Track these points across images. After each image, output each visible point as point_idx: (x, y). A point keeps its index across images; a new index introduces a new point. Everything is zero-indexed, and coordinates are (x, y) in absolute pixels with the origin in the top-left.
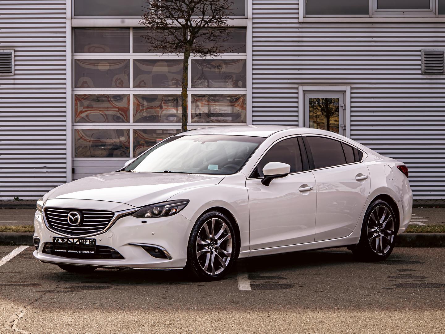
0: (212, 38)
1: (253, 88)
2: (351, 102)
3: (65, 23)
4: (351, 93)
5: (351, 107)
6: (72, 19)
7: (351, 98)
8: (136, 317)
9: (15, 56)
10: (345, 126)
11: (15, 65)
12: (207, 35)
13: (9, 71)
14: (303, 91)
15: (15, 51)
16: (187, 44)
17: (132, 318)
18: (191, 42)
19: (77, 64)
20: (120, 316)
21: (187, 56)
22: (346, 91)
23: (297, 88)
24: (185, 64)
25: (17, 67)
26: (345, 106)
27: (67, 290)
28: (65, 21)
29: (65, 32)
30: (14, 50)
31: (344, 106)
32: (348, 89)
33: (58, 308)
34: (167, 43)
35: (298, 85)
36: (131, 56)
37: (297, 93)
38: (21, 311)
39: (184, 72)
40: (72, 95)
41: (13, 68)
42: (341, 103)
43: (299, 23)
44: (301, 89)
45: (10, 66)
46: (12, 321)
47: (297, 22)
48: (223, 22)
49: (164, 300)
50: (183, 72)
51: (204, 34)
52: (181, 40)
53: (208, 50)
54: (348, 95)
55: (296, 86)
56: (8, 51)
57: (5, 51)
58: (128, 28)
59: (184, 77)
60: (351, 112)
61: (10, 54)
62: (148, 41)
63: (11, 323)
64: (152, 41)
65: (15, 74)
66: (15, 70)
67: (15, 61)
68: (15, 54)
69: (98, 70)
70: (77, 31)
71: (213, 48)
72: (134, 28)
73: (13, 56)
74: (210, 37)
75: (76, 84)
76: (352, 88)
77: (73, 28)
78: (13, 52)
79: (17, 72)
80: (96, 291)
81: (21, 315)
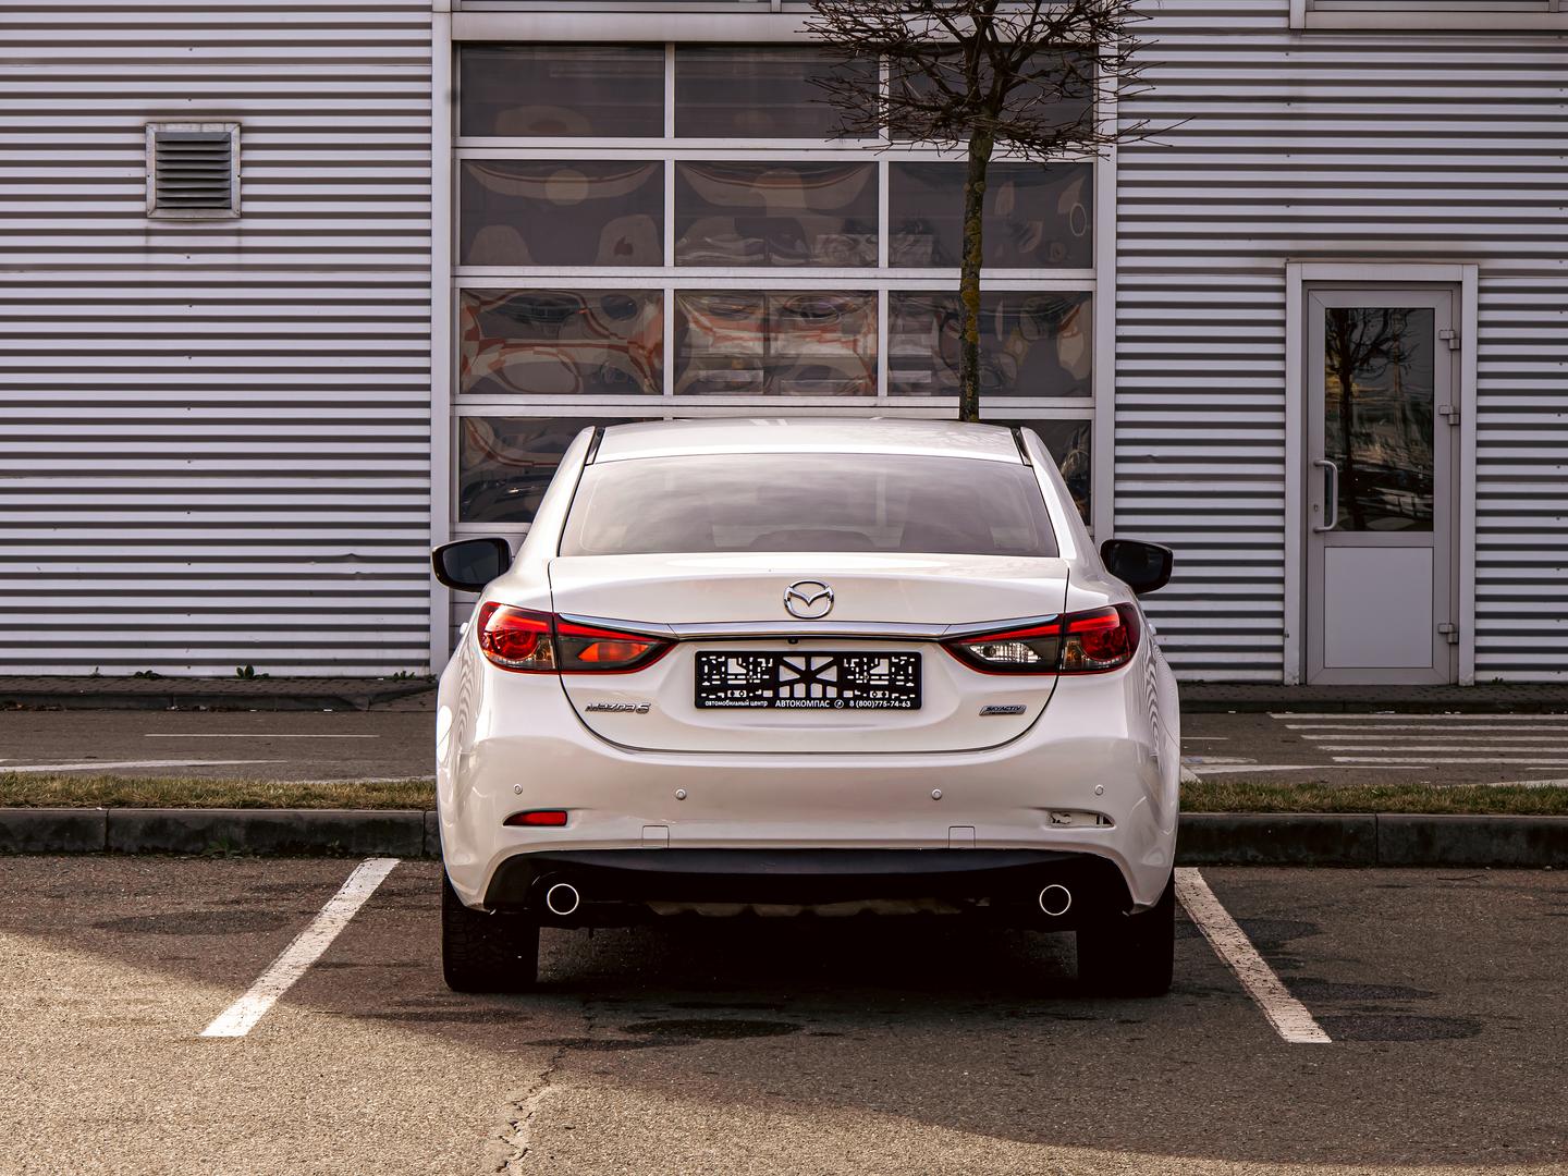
0: (1070, 87)
1: (1119, 270)
2: (1481, 324)
3: (428, 26)
4: (1482, 290)
5: (1481, 341)
6: (452, 11)
7: (1482, 307)
8: (959, 1150)
9: (244, 147)
10: (1458, 413)
11: (244, 181)
12: (1052, 75)
13: (220, 200)
14: (1303, 281)
15: (244, 130)
16: (983, 108)
17: (945, 1151)
18: (995, 103)
19: (468, 175)
20: (896, 1146)
21: (981, 153)
22: (1460, 283)
23: (1282, 273)
24: (972, 185)
25: (250, 189)
26: (1458, 338)
27: (638, 1038)
28: (429, 21)
29: (428, 61)
30: (240, 124)
31: (1455, 338)
32: (1468, 275)
33: (642, 1109)
34: (909, 104)
35: (1284, 260)
36: (669, 149)
37: (1283, 289)
38: (512, 1124)
39: (970, 215)
40: (453, 289)
41: (236, 191)
42: (1442, 325)
43: (1290, 31)
44: (1297, 273)
45: (226, 185)
46: (502, 1164)
47: (1282, 26)
48: (1112, 30)
49: (1027, 1079)
50: (967, 213)
51: (1044, 74)
52: (957, 93)
53: (1059, 131)
54: (1470, 297)
55: (1277, 263)
56: (219, 128)
57: (207, 128)
58: (658, 46)
59: (969, 234)
60: (1481, 358)
61: (226, 141)
62: (836, 97)
63: (499, 1170)
64: (850, 97)
65: (244, 215)
66: (244, 198)
67: (244, 164)
68: (244, 141)
69: (548, 202)
70: (471, 55)
71: (1079, 124)
72: (682, 47)
73: (235, 147)
74: (1062, 84)
75: (467, 252)
76: (1483, 273)
77: (455, 44)
78: (235, 132)
79: (249, 207)
80: (749, 1041)
81: (521, 1140)
